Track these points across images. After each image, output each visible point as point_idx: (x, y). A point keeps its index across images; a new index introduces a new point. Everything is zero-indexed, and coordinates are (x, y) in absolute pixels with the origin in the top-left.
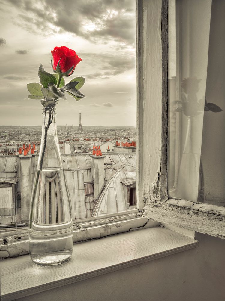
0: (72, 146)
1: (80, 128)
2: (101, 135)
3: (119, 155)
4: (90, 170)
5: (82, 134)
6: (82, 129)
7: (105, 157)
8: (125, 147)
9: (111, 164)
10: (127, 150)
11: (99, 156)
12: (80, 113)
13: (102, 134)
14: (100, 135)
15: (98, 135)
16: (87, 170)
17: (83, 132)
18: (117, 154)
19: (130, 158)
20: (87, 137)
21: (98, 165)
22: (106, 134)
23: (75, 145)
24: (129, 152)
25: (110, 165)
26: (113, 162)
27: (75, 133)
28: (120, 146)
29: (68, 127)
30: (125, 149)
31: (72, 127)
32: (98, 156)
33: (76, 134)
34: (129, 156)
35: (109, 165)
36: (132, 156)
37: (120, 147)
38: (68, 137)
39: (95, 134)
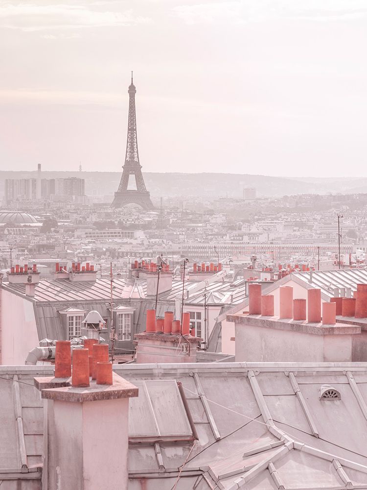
0: (49, 312)
1: (132, 186)
2: (272, 236)
3: (254, 381)
4: (39, 480)
5: (145, 227)
6: (142, 195)
7: (135, 393)
8: (305, 323)
9: (188, 442)
10: (317, 344)
11: (94, 388)
12: (132, 90)
13: (280, 228)
14: (262, 238)
15: (252, 236)
16: (19, 479)
17: (151, 216)
18: (242, 375)
19: (327, 403)
20: (175, 247)
21: (78, 450)
22: (301, 225)
23: (67, 304)
24: (325, 359)
25: (179, 451)
26: (201, 432)
27: (94, 218)
28: (276, 317)
29: (50, 184)
30: (301, 341)
31: (75, 183)
32: (85, 385)
33: (99, 226)
34: (324, 389)
35: (171, 452)
36: (342, 390)
37: (271, 325)
38: (51, 247)
39: (232, 228)
